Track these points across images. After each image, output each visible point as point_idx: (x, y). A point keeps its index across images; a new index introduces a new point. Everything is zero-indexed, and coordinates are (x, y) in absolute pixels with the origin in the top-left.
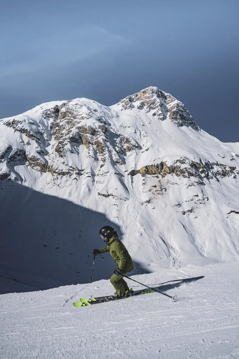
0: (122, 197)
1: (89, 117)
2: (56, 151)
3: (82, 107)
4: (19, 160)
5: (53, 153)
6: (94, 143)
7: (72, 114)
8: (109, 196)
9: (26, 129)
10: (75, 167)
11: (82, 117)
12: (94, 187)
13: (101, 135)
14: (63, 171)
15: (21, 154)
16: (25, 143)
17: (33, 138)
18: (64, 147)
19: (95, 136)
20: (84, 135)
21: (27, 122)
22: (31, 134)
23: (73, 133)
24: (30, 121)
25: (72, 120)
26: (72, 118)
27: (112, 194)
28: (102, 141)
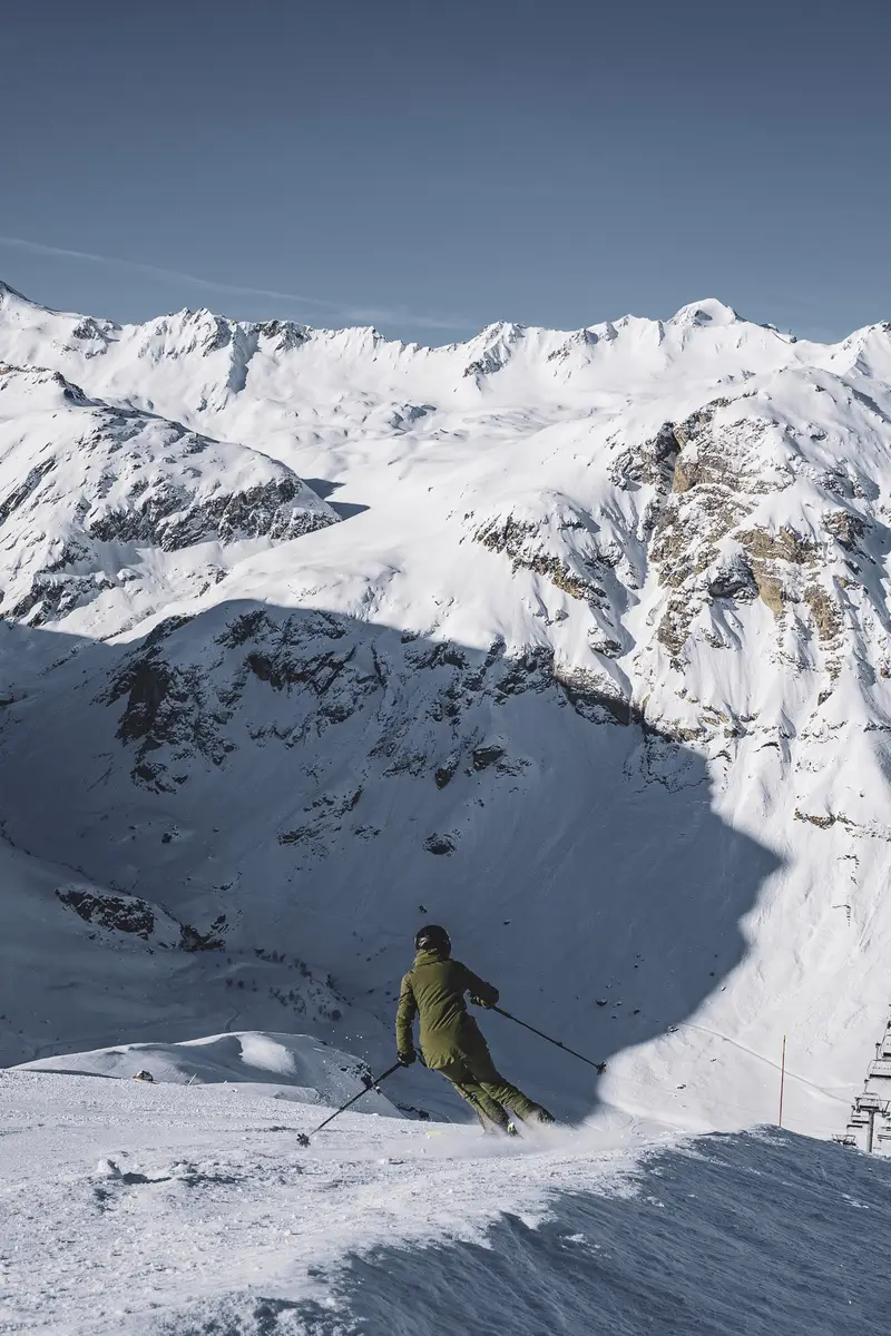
0: (879, 825)
1: (786, 480)
2: (661, 639)
3: (763, 435)
4: (534, 685)
5: (649, 649)
6: (802, 597)
7: (725, 470)
8: (832, 820)
9: (553, 555)
10: (722, 708)
11: (761, 483)
12: (784, 784)
13: (831, 561)
14: (682, 726)
15: (539, 662)
16: (552, 615)
17: (580, 590)
18: (688, 623)
19: (807, 564)
20: (764, 563)
21: (556, 522)
22: (569, 575)
23: (724, 561)
24: (566, 520)
25: (724, 495)
26: (725, 488)
27: (842, 817)
28: (830, 589)
